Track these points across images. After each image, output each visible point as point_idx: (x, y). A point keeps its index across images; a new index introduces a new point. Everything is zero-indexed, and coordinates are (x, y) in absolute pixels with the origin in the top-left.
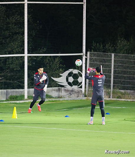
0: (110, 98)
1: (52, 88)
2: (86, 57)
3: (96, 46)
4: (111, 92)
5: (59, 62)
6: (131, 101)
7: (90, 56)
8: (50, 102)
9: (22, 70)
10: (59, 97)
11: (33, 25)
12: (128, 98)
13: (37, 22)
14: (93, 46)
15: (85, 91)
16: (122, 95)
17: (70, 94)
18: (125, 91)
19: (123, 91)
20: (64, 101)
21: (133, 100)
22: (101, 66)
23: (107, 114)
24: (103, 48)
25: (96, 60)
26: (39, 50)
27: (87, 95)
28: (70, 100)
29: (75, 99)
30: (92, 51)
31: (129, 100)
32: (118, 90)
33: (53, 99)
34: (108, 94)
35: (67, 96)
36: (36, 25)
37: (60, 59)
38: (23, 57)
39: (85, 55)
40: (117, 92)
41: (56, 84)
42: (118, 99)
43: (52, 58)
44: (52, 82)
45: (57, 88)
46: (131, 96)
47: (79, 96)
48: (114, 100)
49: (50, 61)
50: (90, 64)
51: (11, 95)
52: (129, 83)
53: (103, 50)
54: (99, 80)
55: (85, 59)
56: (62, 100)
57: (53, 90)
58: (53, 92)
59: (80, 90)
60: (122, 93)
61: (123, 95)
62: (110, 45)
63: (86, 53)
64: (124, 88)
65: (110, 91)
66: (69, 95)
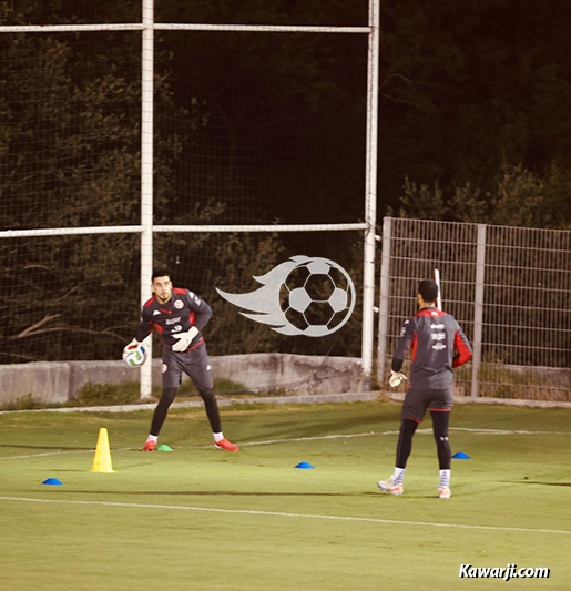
0: (470, 395)
1: (247, 355)
2: (378, 237)
3: (417, 195)
4: (475, 372)
5: (274, 255)
6: (549, 409)
7: (395, 233)
8: (238, 410)
9: (130, 285)
10: (272, 392)
11: (175, 114)
12: (538, 394)
13: (190, 100)
14: (404, 195)
15: (374, 367)
16: (516, 382)
17: (316, 378)
18: (528, 367)
19: (519, 369)
20: (294, 404)
21: (560, 404)
22: (437, 272)
23: (457, 456)
24: (445, 205)
25: (416, 248)
26: (200, 209)
27: (381, 385)
28: (316, 403)
29: (335, 398)
30: (402, 212)
31: (543, 404)
32: (500, 366)
33: (251, 400)
34: (465, 382)
35: (306, 385)
36: (186, 112)
37: (276, 244)
38: (134, 237)
39: (373, 230)
40: (495, 371)
41: (260, 342)
42: (501, 401)
43: (247, 241)
44: (246, 334)
45: (265, 356)
46: (552, 387)
47: (349, 388)
48: (486, 404)
49: (239, 254)
50: (393, 263)
51: (90, 383)
52: (545, 337)
53: (442, 212)
54: (433, 326)
55: (373, 243)
56: (286, 404)
57: (249, 363)
58: (251, 370)
59: (355, 364)
60: (514, 377)
61: (521, 386)
62: (472, 190)
63: (379, 222)
64: (522, 359)
65: (471, 370)
66: (313, 383)
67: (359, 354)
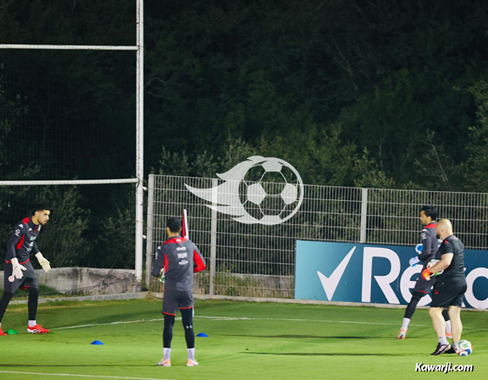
0: (208, 293)
1: (57, 269)
2: (145, 188)
3: (171, 159)
4: (211, 279)
5: (75, 200)
6: (262, 303)
7: (157, 185)
8: (51, 305)
10: (75, 293)
11: (6, 105)
12: (254, 292)
13: (16, 96)
14: (162, 159)
15: (144, 276)
16: (239, 285)
17: (104, 284)
18: (248, 275)
19: (241, 276)
20: (89, 301)
21: (269, 299)
22: (185, 211)
23: (199, 335)
24: (190, 166)
25: (170, 195)
26: (24, 169)
27: (148, 288)
28: (105, 300)
29: (117, 296)
30: (161, 171)
31: (258, 300)
32: (228, 274)
33: (60, 299)
34: (204, 284)
35: (97, 288)
36: (13, 104)
37: (76, 193)
39: (141, 183)
40: (225, 277)
41: (66, 259)
42: (229, 298)
43: (56, 191)
44: (56, 254)
45: (69, 269)
46: (264, 288)
47: (127, 290)
48: (219, 300)
49: (51, 200)
50: (155, 205)
52: (259, 254)
53: (188, 171)
54: (178, 249)
55: (142, 192)
56: (84, 301)
57: (59, 274)
58: (60, 279)
59: (131, 274)
60: (238, 281)
61: (243, 287)
62: (208, 156)
63: (146, 178)
64: (244, 269)
65: (209, 277)
66: (102, 287)
67: (133, 267)
